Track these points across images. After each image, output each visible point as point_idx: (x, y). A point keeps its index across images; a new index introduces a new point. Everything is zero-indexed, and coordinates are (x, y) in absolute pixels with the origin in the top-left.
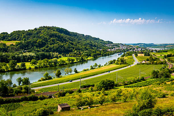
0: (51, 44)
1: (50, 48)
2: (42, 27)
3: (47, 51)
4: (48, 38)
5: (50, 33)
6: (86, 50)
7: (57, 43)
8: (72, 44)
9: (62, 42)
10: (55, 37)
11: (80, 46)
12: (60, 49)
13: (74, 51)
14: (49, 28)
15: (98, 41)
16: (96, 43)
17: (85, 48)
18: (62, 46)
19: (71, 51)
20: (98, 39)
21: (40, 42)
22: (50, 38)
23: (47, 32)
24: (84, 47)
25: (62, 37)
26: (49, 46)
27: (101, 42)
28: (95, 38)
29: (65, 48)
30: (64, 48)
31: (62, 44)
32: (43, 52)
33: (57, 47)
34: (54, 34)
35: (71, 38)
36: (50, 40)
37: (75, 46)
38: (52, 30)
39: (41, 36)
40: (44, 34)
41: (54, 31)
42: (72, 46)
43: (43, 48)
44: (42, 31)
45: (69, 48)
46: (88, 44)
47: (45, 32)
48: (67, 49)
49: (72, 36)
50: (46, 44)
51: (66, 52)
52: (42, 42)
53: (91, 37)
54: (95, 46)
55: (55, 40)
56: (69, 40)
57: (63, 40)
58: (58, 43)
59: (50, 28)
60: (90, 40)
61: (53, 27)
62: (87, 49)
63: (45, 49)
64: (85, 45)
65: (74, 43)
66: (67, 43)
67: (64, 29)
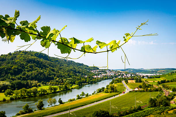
0: (28, 71)
1: (28, 75)
2: (17, 52)
3: (24, 79)
4: (25, 64)
5: (27, 58)
6: (69, 78)
7: (36, 69)
8: (53, 70)
9: (42, 68)
10: (34, 63)
11: (62, 72)
12: (40, 76)
13: (56, 78)
14: (26, 53)
15: (82, 66)
16: (81, 69)
17: (68, 74)
18: (41, 73)
19: (53, 79)
20: (82, 64)
21: (16, 69)
22: (28, 64)
23: (24, 57)
24: (66, 74)
25: (42, 63)
26: (26, 74)
27: (86, 68)
28: (79, 63)
29: (45, 75)
30: (43, 75)
31: (42, 71)
32: (19, 81)
33: (36, 74)
34: (32, 59)
35: (52, 64)
36: (28, 66)
37: (56, 72)
38: (30, 55)
39: (16, 61)
40: (20, 60)
41: (32, 55)
42: (53, 72)
43: (19, 76)
44: (18, 56)
45: (50, 75)
46: (71, 70)
47: (21, 56)
48: (47, 76)
49: (52, 61)
50: (22, 71)
51: (46, 80)
52: (17, 68)
53: (74, 63)
54: (79, 72)
55: (33, 66)
56: (50, 66)
57: (43, 66)
58: (37, 69)
59: (27, 53)
60: (73, 66)
61: (30, 51)
62: (70, 76)
63: (22, 77)
64: (68, 71)
65: (56, 69)
66: (47, 70)
67: (43, 54)
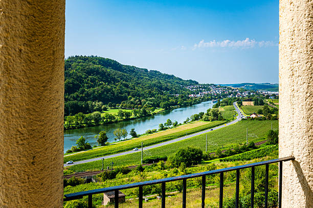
0: (89, 87)
1: (87, 93)
2: (73, 57)
3: (82, 99)
4: (83, 76)
5: (88, 67)
6: (151, 97)
7: (100, 84)
8: (127, 86)
9: (109, 83)
10: (97, 75)
11: (141, 89)
12: (106, 95)
13: (131, 98)
14: (85, 59)
15: (171, 80)
16: (169, 84)
17: (150, 92)
18: (108, 91)
19: (125, 99)
20: (173, 76)
21: (71, 83)
22: (88, 77)
23: (82, 65)
24: (147, 91)
25: (109, 75)
26: (85, 91)
27: (177, 83)
28: (167, 75)
29: (114, 94)
30: (112, 93)
31: (109, 87)
32: (76, 101)
33: (100, 92)
34: (95, 69)
35: (125, 76)
36: (88, 80)
37: (131, 89)
38: (91, 63)
39: (71, 72)
40: (76, 70)
41: (94, 63)
42: (126, 89)
43: (75, 95)
44: (74, 64)
45: (121, 93)
46: (155, 85)
47: (78, 65)
48: (117, 95)
49: (126, 72)
50: (80, 87)
51: (114, 100)
52: (73, 83)
53: (160, 74)
54: (167, 89)
55: (95, 79)
56: (121, 79)
57: (111, 79)
58: (102, 84)
59: (88, 59)
60: (157, 79)
61: (93, 56)
62: (153, 95)
63: (79, 97)
64: (149, 87)
65: (130, 85)
66: (117, 85)
67: (111, 60)
